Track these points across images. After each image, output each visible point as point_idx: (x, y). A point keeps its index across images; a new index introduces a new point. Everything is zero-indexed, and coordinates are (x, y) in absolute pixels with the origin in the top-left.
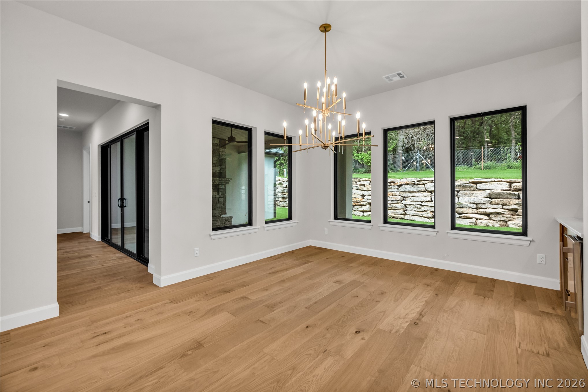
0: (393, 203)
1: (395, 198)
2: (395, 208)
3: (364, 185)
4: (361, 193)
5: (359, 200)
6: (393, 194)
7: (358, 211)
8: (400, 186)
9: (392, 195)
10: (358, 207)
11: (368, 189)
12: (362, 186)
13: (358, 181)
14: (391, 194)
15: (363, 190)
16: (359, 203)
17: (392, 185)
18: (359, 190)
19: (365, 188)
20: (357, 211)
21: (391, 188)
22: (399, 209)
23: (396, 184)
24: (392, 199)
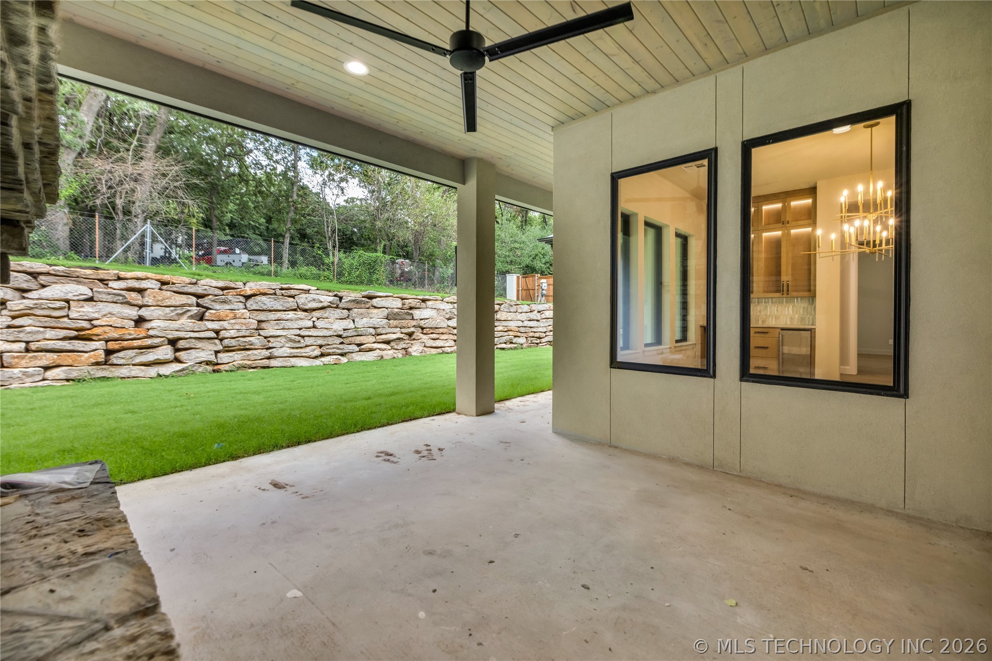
0: (241, 335)
1: (245, 324)
2: (247, 347)
3: (141, 291)
4: (134, 313)
5: (132, 332)
6: (235, 316)
7: (134, 365)
8: (248, 297)
9: (235, 318)
10: (135, 354)
11: (159, 303)
12: (134, 295)
13: (114, 278)
14: (232, 315)
15: (140, 307)
16: (136, 343)
17: (231, 294)
18: (122, 303)
19: (148, 300)
20: (131, 366)
21: (230, 301)
22: (256, 347)
23: (240, 292)
24: (237, 327)
